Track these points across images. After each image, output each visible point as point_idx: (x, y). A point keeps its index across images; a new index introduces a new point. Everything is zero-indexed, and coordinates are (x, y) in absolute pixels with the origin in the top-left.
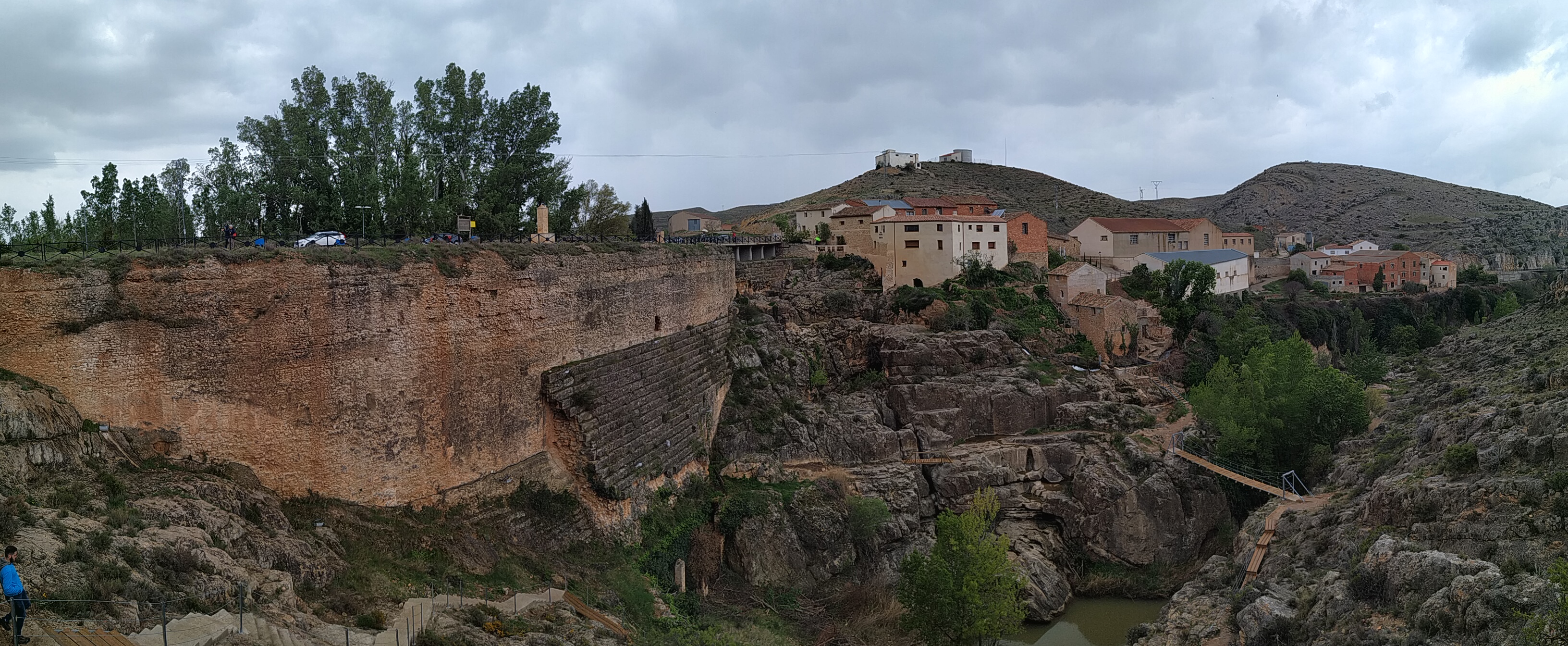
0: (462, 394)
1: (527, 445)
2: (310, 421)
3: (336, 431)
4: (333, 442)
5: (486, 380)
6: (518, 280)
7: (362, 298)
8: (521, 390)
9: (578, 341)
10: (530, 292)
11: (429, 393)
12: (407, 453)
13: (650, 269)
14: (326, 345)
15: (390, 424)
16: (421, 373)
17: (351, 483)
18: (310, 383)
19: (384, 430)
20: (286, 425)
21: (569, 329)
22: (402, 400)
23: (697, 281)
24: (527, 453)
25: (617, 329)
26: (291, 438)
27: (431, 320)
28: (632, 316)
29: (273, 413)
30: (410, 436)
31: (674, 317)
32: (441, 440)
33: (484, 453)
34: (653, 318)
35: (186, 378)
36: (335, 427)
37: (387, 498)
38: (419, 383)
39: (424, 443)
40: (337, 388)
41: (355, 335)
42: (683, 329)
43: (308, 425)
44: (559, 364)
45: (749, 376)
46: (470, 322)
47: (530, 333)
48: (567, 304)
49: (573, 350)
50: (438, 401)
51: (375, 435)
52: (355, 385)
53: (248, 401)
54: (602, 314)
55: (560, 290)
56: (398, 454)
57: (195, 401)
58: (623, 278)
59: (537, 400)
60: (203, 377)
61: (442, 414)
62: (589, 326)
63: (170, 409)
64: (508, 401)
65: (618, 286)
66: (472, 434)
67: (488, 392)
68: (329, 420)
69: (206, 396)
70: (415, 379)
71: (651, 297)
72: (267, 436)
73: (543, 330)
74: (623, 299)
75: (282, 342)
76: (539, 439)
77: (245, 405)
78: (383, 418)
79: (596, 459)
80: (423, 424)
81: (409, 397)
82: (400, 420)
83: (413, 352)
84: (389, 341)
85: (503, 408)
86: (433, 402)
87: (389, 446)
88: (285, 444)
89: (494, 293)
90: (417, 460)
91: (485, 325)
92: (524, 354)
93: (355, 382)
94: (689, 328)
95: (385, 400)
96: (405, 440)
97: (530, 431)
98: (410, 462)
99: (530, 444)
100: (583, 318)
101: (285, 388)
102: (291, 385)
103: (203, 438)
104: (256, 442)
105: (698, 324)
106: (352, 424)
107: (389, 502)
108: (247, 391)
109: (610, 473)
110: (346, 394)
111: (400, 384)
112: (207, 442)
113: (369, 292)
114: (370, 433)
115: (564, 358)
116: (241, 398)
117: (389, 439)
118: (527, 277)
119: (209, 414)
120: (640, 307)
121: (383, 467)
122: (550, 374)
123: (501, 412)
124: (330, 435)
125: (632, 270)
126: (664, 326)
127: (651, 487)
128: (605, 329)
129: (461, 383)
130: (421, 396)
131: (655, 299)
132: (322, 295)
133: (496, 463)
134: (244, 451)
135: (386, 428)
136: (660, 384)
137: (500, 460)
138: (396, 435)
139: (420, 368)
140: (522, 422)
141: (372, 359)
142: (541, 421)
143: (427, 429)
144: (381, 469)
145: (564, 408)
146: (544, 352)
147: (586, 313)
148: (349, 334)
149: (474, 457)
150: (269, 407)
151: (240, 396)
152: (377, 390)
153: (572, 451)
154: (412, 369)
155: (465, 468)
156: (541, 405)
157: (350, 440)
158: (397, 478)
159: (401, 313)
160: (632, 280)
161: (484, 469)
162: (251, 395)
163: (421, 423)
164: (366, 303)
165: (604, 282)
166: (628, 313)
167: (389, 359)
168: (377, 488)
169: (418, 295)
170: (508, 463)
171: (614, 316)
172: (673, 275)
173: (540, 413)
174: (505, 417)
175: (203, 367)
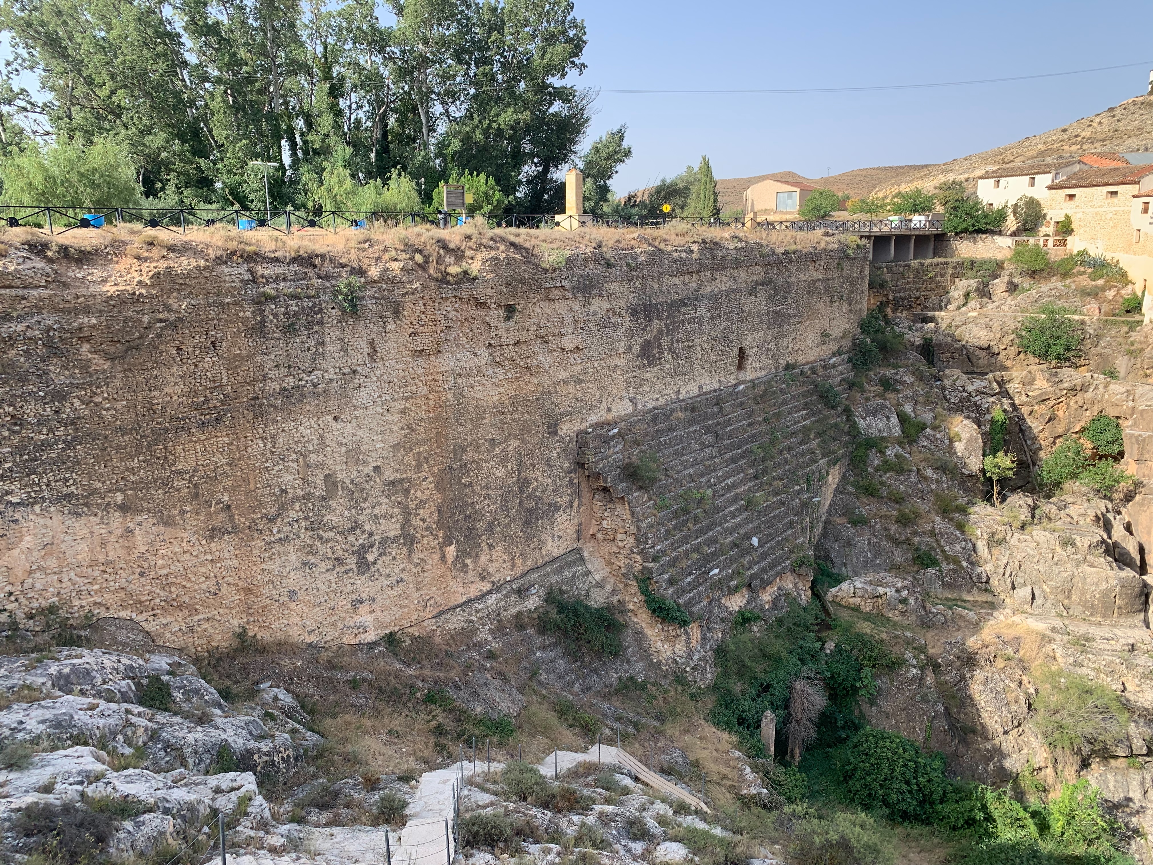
0: (465, 466)
1: (556, 539)
2: (233, 527)
3: (277, 537)
4: (274, 554)
5: (500, 443)
6: (546, 289)
7: (310, 319)
8: (549, 459)
9: (628, 384)
10: (561, 307)
11: (418, 468)
12: (387, 559)
13: (735, 273)
14: (253, 399)
15: (362, 518)
16: (405, 436)
17: (305, 615)
18: (229, 464)
19: (353, 529)
20: (193, 539)
21: (617, 366)
22: (378, 480)
23: (808, 292)
24: (556, 550)
25: (683, 366)
26: (202, 557)
27: (419, 353)
28: (705, 346)
29: (168, 522)
30: (392, 534)
31: (768, 350)
32: (436, 537)
33: (498, 552)
34: (735, 352)
36: (275, 531)
37: (361, 630)
38: (403, 452)
39: (412, 544)
40: (276, 468)
41: (301, 380)
42: (781, 369)
43: (230, 533)
44: (602, 419)
45: (882, 452)
46: (475, 355)
47: (563, 372)
48: (616, 327)
49: (622, 398)
50: (432, 479)
51: (338, 537)
52: (305, 462)
53: (123, 508)
54: (665, 343)
55: (606, 305)
56: (374, 563)
57: (16, 521)
58: (695, 285)
59: (570, 473)
60: (28, 475)
61: (438, 498)
62: (645, 361)
64: (530, 474)
65: (689, 299)
66: (481, 526)
67: (503, 461)
68: (265, 521)
69: (37, 508)
70: (396, 447)
71: (735, 317)
72: (160, 562)
73: (580, 367)
74: (694, 318)
75: (175, 398)
76: (572, 530)
77: (117, 514)
78: (350, 509)
79: (653, 561)
80: (411, 514)
81: (389, 475)
82: (376, 511)
83: (393, 404)
84: (355, 389)
85: (524, 484)
86: (424, 480)
87: (361, 553)
88: (194, 569)
89: (510, 310)
90: (403, 570)
91: (498, 360)
92: (553, 403)
93: (305, 457)
94: (789, 367)
95: (352, 481)
96: (385, 541)
97: (561, 518)
98: (392, 574)
99: (560, 537)
100: (637, 348)
101: (187, 477)
102: (196, 471)
103: (38, 586)
104: (142, 575)
105: (804, 361)
106: (303, 524)
107: (363, 636)
108: (118, 490)
109: (672, 582)
110: (290, 477)
111: (374, 454)
112: (48, 590)
113: (321, 310)
114: (331, 534)
115: (609, 410)
116: (109, 504)
117: (361, 541)
118: (559, 284)
119: (46, 540)
120: (718, 332)
121: (353, 584)
122: (589, 433)
123: (521, 490)
124: (269, 544)
125: (708, 274)
126: (751, 363)
127: (728, 604)
128: (668, 366)
129: (464, 449)
130: (406, 472)
131: (741, 320)
132: (241, 314)
133: (513, 566)
134: (122, 594)
135: (356, 526)
136: (744, 452)
137: (519, 561)
138: (371, 534)
139: (403, 429)
140: (550, 505)
141: (329, 418)
142: (576, 504)
143: (416, 521)
144: (349, 588)
145: (609, 485)
146: (582, 401)
147: (641, 340)
148: (291, 379)
149: (484, 558)
150: (160, 511)
151: (107, 500)
152: (339, 468)
153: (619, 547)
154: (391, 431)
155: (471, 575)
156: (575, 481)
157: (301, 549)
158: (374, 600)
159: (372, 343)
160: (708, 289)
161: (498, 576)
162: (126, 495)
163: (407, 513)
164: (316, 328)
165: (669, 292)
166: (699, 341)
167: (357, 418)
168: (344, 619)
169: (397, 314)
170: (530, 564)
171: (681, 345)
172: (771, 281)
173: (575, 491)
174: (527, 497)
175: (26, 457)
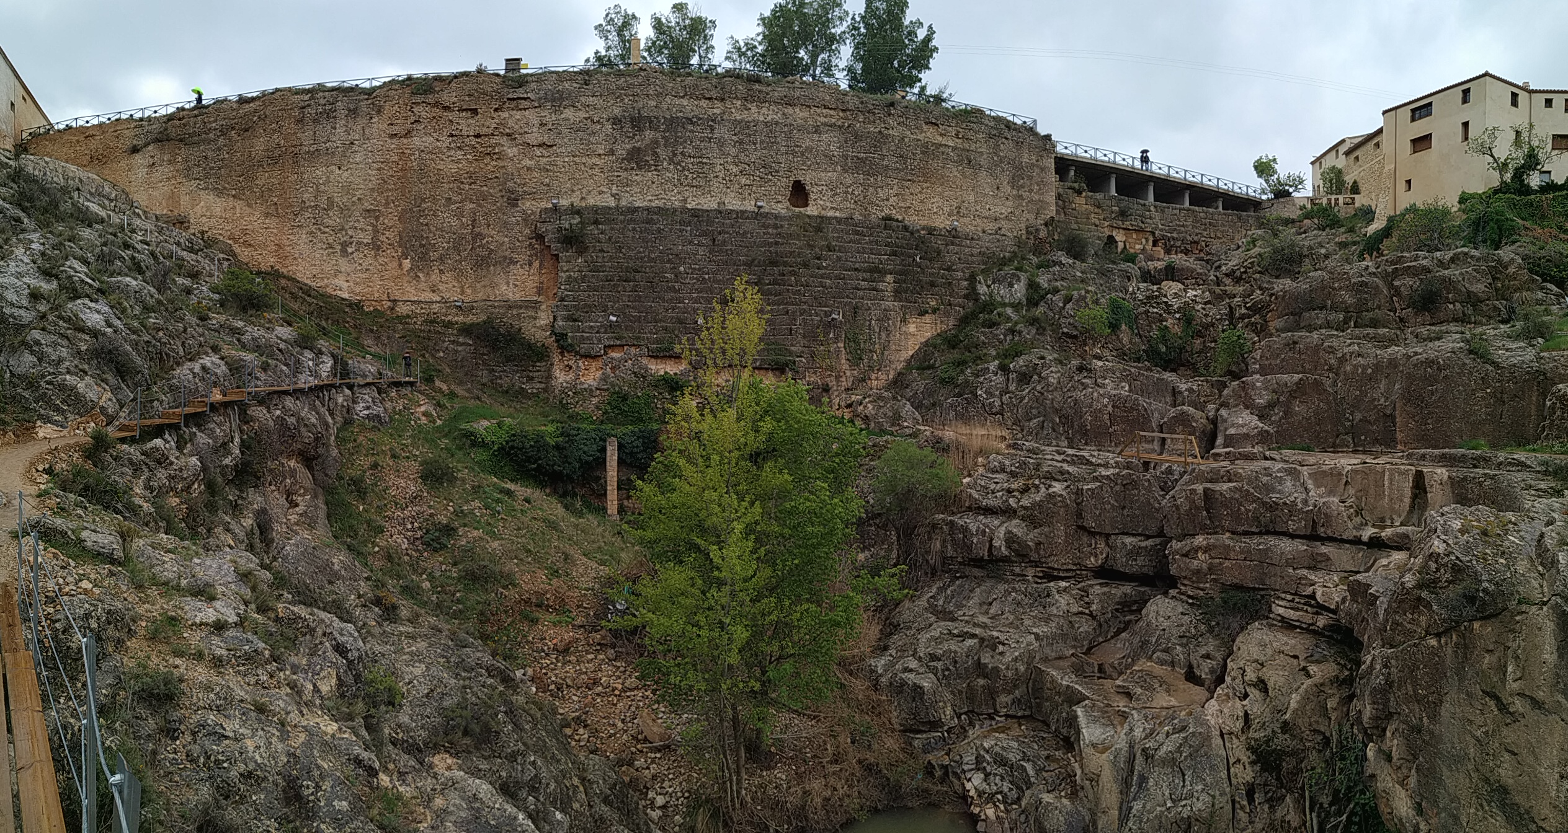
0: (424, 211)
1: (511, 285)
2: (277, 214)
3: (298, 224)
4: (295, 232)
5: (456, 202)
6: (510, 99)
8: (506, 222)
9: (610, 182)
10: (529, 114)
11: (387, 205)
12: (360, 254)
14: (295, 154)
15: (347, 227)
16: (380, 184)
17: (306, 267)
18: (279, 184)
19: (341, 230)
20: (259, 216)
21: (595, 164)
22: (359, 206)
23: (923, 152)
24: (509, 293)
26: (261, 225)
27: (392, 136)
28: (730, 167)
29: (249, 205)
30: (365, 241)
31: (846, 193)
32: (397, 251)
33: (448, 277)
34: (788, 183)
35: (195, 179)
36: (297, 221)
37: (338, 288)
38: (377, 193)
39: (379, 250)
40: (302, 189)
41: (320, 146)
42: (871, 218)
43: (275, 216)
44: (576, 205)
46: (440, 141)
47: (527, 160)
48: (594, 133)
49: (601, 192)
50: (396, 214)
51: (331, 232)
52: (317, 189)
54: (663, 152)
55: (581, 114)
56: (352, 253)
57: (200, 195)
58: (717, 111)
59: (532, 238)
60: (206, 179)
61: (400, 227)
62: (633, 165)
63: (185, 200)
64: (484, 231)
65: (700, 119)
66: (434, 254)
67: (458, 215)
68: (293, 214)
69: (207, 191)
70: (373, 189)
71: (783, 148)
72: (245, 223)
74: (709, 138)
75: (260, 152)
76: (531, 284)
77: (232, 198)
78: (340, 218)
80: (379, 232)
81: (367, 205)
82: (356, 224)
83: (373, 164)
84: (351, 153)
85: (477, 236)
86: (391, 213)
87: (344, 245)
88: (257, 230)
89: (473, 111)
90: (371, 264)
91: (459, 145)
92: (515, 183)
93: (317, 186)
94: (888, 219)
95: (344, 204)
96: (359, 243)
97: (518, 271)
98: (363, 264)
99: (517, 285)
100: (622, 153)
102: (264, 185)
103: (203, 221)
104: (237, 226)
105: (922, 223)
106: (312, 220)
107: (339, 292)
108: (233, 189)
109: (572, 319)
110: (309, 195)
111: (359, 191)
112: (206, 224)
113: (335, 110)
114: (327, 230)
115: (584, 199)
116: (229, 194)
117: (345, 239)
118: (525, 96)
119: (208, 204)
120: (753, 157)
121: (336, 260)
123: (474, 240)
124: (293, 226)
125: (737, 102)
126: (815, 200)
127: (652, 367)
128: (669, 175)
129: (425, 201)
130: (378, 206)
131: (794, 154)
133: (462, 291)
134: (228, 233)
137: (468, 290)
138: (351, 237)
139: (378, 180)
140: (505, 258)
141: (334, 167)
142: (534, 263)
143: (382, 238)
144: (334, 262)
146: (549, 185)
147: (628, 146)
148: (315, 146)
149: (435, 277)
150: (248, 201)
152: (337, 194)
154: (371, 180)
155: (423, 285)
156: (536, 246)
157: (309, 233)
158: (349, 274)
159: (364, 129)
160: (737, 117)
161: (447, 293)
162: (236, 191)
163: (376, 231)
164: (332, 120)
165: (669, 110)
166: (720, 161)
167: (350, 168)
168: (329, 278)
169: (379, 112)
172: (850, 126)
173: (534, 254)
174: (479, 246)
175: (206, 171)
